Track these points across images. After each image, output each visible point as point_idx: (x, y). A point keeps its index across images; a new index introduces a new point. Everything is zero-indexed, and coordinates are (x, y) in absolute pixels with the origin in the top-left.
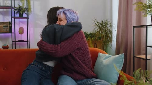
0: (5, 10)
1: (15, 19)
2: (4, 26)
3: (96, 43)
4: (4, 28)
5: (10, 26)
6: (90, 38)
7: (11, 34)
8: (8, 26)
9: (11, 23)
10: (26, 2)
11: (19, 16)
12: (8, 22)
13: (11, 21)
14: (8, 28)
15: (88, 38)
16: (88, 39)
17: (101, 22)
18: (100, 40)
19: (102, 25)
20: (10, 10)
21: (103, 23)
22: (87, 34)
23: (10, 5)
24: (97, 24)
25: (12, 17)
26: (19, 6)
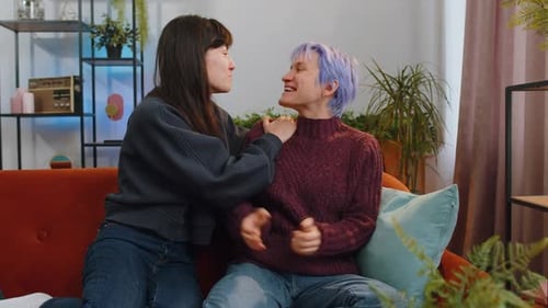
0: (62, 35)
1: (93, 66)
2: (55, 92)
4: (56, 98)
5: (75, 92)
7: (78, 119)
8: (68, 91)
9: (79, 81)
10: (129, 7)
12: (69, 78)
13: (78, 74)
14: (69, 97)
17: (395, 75)
18: (395, 139)
19: (401, 85)
20: (76, 34)
21: (404, 79)
22: (350, 118)
23: (77, 19)
24: (384, 84)
25: (82, 60)
26: (108, 20)
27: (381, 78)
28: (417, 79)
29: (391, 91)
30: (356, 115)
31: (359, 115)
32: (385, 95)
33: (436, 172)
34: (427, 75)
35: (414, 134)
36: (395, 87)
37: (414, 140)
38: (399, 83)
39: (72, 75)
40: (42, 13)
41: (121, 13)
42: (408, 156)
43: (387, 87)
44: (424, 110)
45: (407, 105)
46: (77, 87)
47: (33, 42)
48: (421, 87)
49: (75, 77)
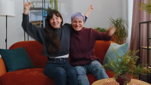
0: (37, 11)
2: (37, 24)
5: (42, 24)
8: (40, 24)
12: (40, 21)
13: (42, 20)
17: (116, 20)
18: (116, 35)
19: (117, 22)
20: (42, 11)
21: (118, 21)
22: (105, 30)
23: (42, 7)
24: (113, 22)
25: (43, 17)
26: (49, 8)
27: (112, 21)
28: (121, 21)
29: (115, 24)
32: (113, 25)
34: (124, 20)
35: (120, 34)
36: (116, 23)
37: (120, 35)
39: (41, 20)
40: (34, 6)
41: (52, 6)
42: (119, 39)
44: (123, 28)
45: (118, 27)
46: (42, 23)
48: (122, 23)
49: (42, 21)
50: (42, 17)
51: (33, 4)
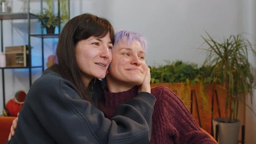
1: (43, 38)
2: (17, 55)
3: (216, 91)
4: (17, 58)
5: (27, 55)
6: (200, 78)
7: (27, 70)
8: (23, 54)
9: (29, 48)
11: (48, 32)
12: (23, 47)
14: (23, 58)
15: (196, 79)
16: (196, 82)
17: (222, 43)
19: (226, 49)
21: (228, 44)
22: (195, 68)
24: (215, 47)
25: (30, 36)
27: (212, 44)
28: (238, 45)
29: (219, 54)
30: (199, 66)
31: (201, 67)
32: (215, 56)
33: (252, 110)
34: (246, 42)
36: (222, 50)
37: (235, 87)
38: (225, 47)
39: (24, 45)
43: (217, 50)
45: (230, 62)
46: (28, 52)
47: (13, 25)
48: (241, 51)
49: (26, 46)
50: (27, 35)
51: (6, 5)
